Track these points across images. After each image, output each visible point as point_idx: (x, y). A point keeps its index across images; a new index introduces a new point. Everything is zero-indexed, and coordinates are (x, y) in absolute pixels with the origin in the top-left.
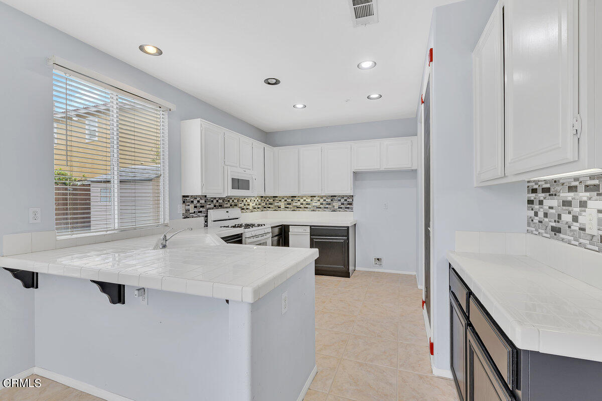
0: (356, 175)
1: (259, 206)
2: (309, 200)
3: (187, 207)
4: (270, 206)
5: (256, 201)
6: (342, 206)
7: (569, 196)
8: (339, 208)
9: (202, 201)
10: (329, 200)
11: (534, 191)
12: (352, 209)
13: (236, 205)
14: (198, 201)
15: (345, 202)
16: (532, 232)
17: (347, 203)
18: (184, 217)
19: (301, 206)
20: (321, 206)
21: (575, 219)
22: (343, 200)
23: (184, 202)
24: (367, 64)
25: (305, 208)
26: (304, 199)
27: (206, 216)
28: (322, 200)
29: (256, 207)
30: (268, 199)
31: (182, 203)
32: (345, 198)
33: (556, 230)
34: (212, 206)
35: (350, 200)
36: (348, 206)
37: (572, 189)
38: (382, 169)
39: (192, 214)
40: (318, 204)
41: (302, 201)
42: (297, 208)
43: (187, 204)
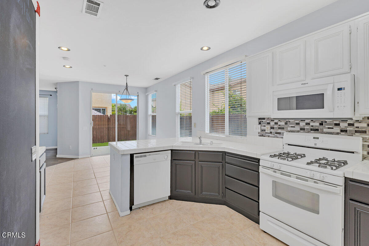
3: (263, 128)
18: (259, 135)
23: (260, 123)
31: (258, 123)
39: (268, 134)
43: (263, 125)
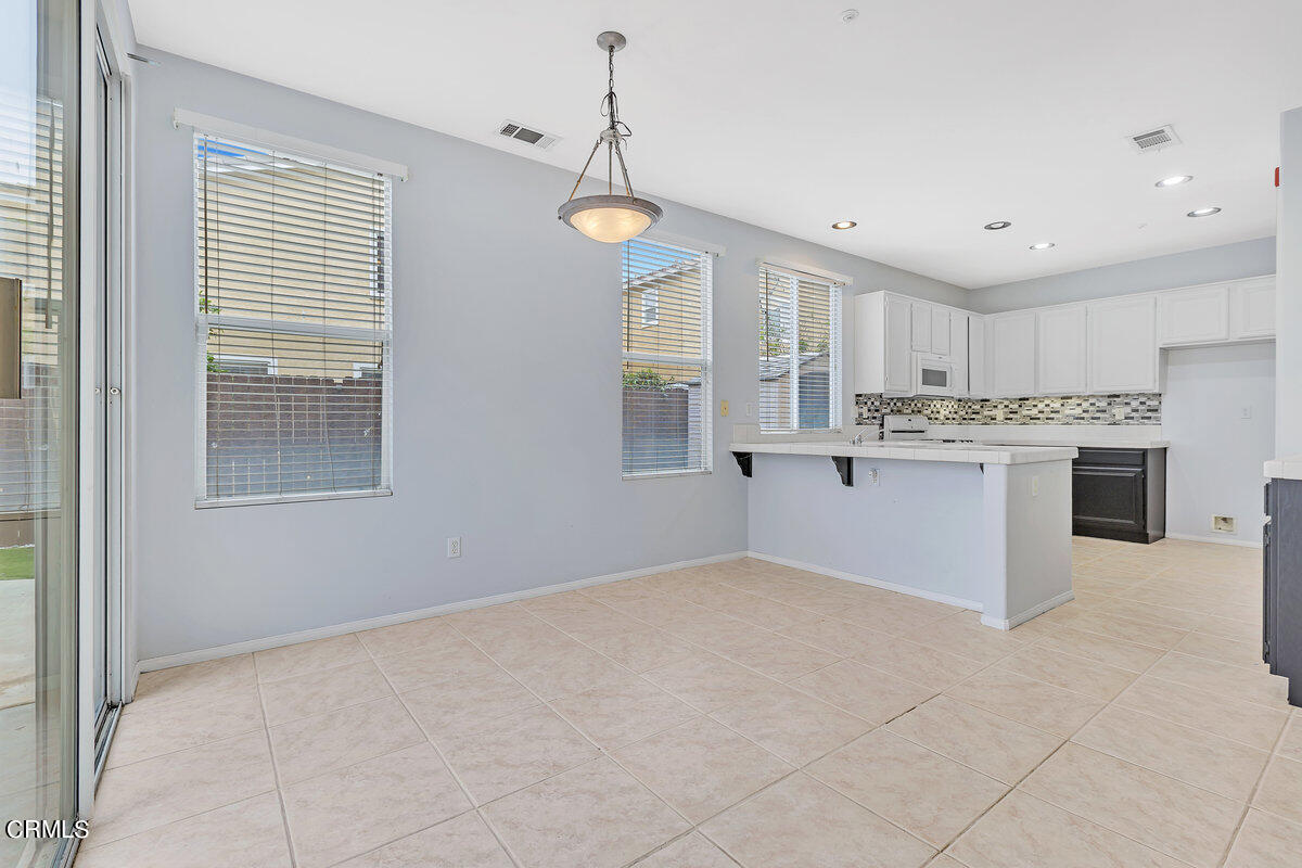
0: (1167, 353)
1: (955, 416)
2: (1057, 405)
4: (974, 416)
5: (950, 406)
6: (1134, 414)
8: (1126, 418)
9: (877, 403)
10: (1103, 404)
12: (1158, 419)
13: (919, 412)
14: (873, 403)
15: (1142, 408)
17: (1148, 407)
18: (857, 422)
19: (1040, 415)
20: (1084, 415)
22: (1135, 404)
23: (856, 403)
24: (1173, 181)
25: (1047, 419)
26: (1047, 402)
27: (882, 425)
28: (1085, 405)
29: (950, 416)
30: (969, 404)
31: (854, 404)
32: (1142, 399)
34: (888, 411)
35: (1154, 403)
36: (1149, 414)
39: (865, 420)
40: (1078, 411)
41: (1041, 406)
42: (1031, 419)
43: (861, 405)
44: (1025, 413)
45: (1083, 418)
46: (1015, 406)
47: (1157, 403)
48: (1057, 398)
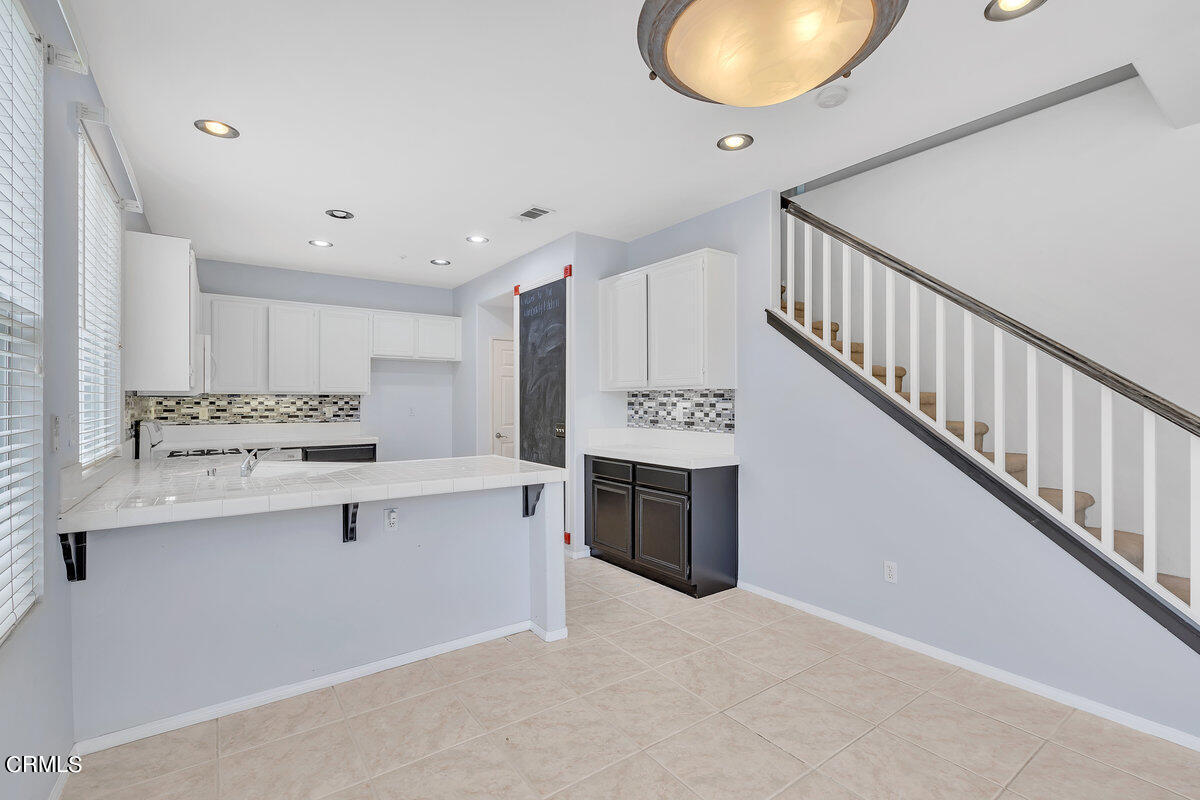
0: (377, 363)
2: (271, 403)
6: (340, 413)
7: (665, 400)
8: (334, 416)
10: (315, 403)
11: (634, 396)
12: (359, 417)
15: (346, 407)
16: (633, 426)
17: (349, 407)
19: (253, 414)
21: (669, 414)
22: (341, 403)
25: (261, 417)
26: (261, 399)
28: (299, 403)
32: (346, 400)
33: (654, 422)
35: (355, 403)
36: (351, 412)
37: (666, 395)
38: (416, 357)
40: (292, 410)
41: (254, 404)
42: (243, 417)
44: (235, 410)
45: (297, 416)
46: (223, 403)
47: (357, 403)
48: (271, 395)
